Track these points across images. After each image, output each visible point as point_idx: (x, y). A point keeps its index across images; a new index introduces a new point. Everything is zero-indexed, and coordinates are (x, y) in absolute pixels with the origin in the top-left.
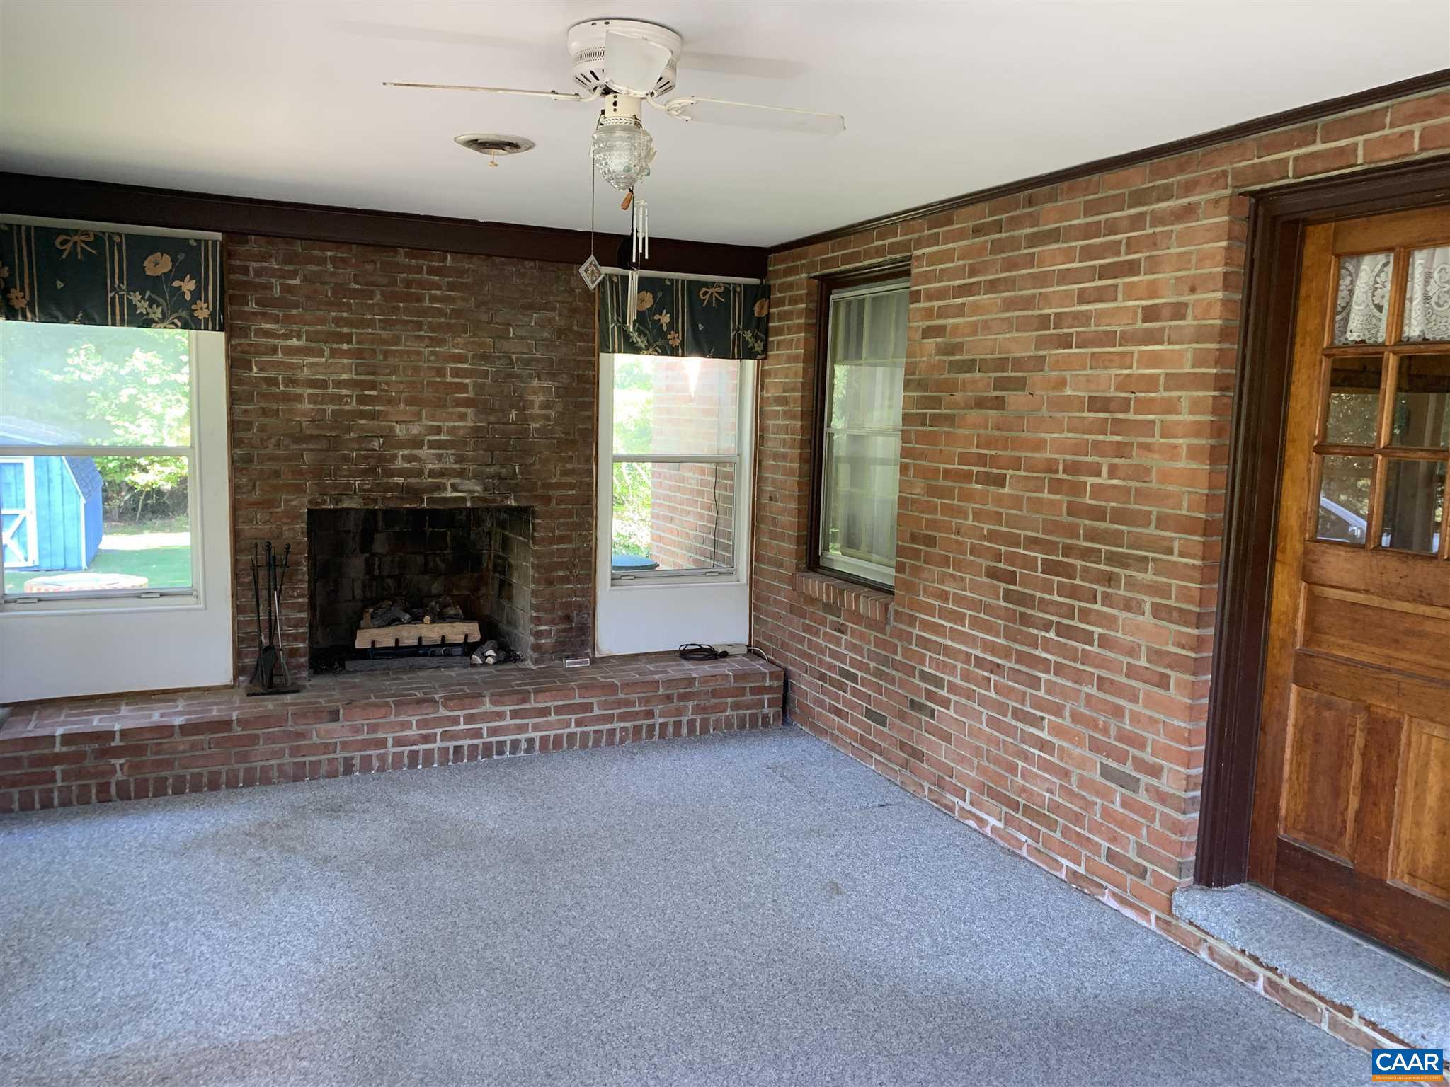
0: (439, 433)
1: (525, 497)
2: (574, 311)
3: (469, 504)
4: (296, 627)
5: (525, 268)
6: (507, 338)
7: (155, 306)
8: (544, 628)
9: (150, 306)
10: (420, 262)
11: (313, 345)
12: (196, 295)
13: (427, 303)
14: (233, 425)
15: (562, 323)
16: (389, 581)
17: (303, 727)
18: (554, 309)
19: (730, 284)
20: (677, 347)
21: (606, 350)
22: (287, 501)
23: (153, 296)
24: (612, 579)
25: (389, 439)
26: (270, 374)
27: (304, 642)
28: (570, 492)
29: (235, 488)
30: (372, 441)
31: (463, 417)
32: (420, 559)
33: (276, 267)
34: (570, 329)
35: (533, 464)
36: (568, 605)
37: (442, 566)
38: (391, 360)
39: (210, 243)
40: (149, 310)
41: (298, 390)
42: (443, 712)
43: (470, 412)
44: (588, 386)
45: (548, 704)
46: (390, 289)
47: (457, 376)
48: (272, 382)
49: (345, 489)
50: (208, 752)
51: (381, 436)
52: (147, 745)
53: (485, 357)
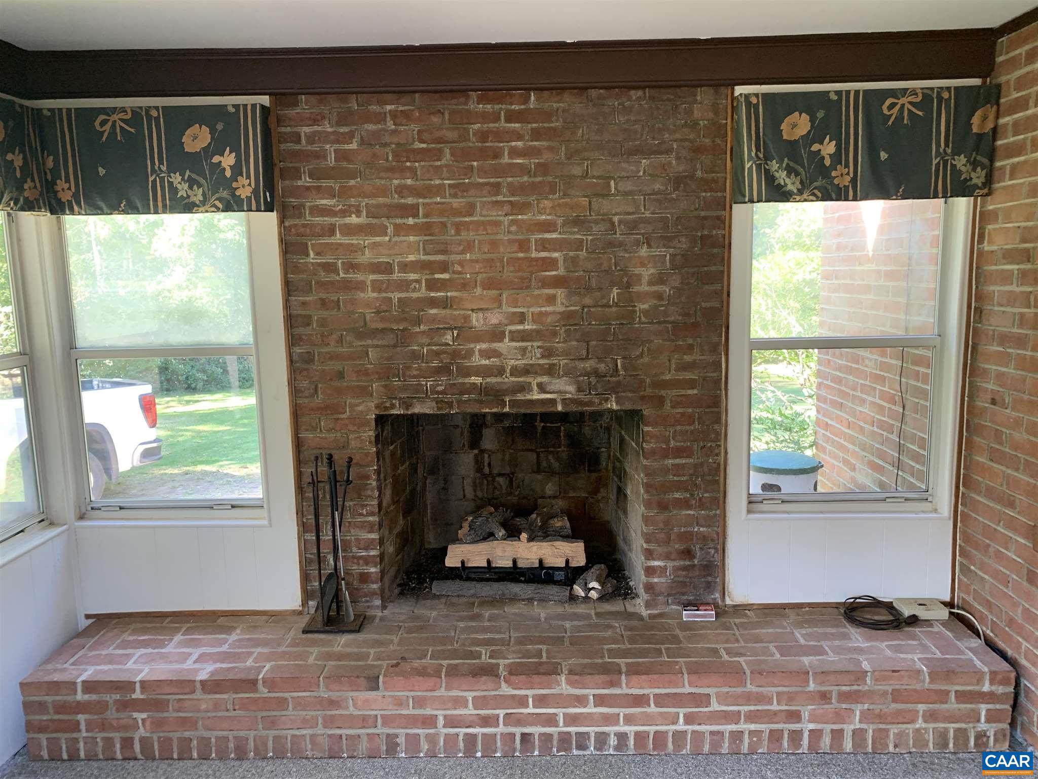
0: (522, 322)
1: (630, 399)
2: (698, 150)
3: (560, 408)
4: (366, 549)
5: (630, 99)
6: (606, 195)
7: (195, 187)
8: (656, 563)
9: (191, 187)
10: (497, 107)
11: (374, 221)
12: (237, 170)
13: (506, 160)
14: (290, 320)
15: (681, 169)
16: (501, 480)
17: (339, 694)
18: (668, 151)
19: (932, 89)
20: (846, 187)
21: (740, 199)
22: (352, 406)
23: (194, 176)
24: (750, 502)
25: (463, 330)
26: (329, 259)
27: (375, 566)
28: (690, 392)
29: (295, 391)
30: (445, 334)
31: (551, 300)
32: (533, 457)
33: (329, 130)
34: (692, 177)
35: (641, 355)
36: (687, 537)
37: (556, 465)
38: (464, 235)
39: (249, 108)
40: (190, 192)
41: (360, 277)
42: (506, 690)
43: (560, 293)
44: (715, 251)
45: (646, 691)
46: (462, 145)
47: (544, 249)
48: (330, 268)
49: (417, 392)
50: (232, 713)
51: (455, 328)
52: (168, 700)
53: (578, 222)
